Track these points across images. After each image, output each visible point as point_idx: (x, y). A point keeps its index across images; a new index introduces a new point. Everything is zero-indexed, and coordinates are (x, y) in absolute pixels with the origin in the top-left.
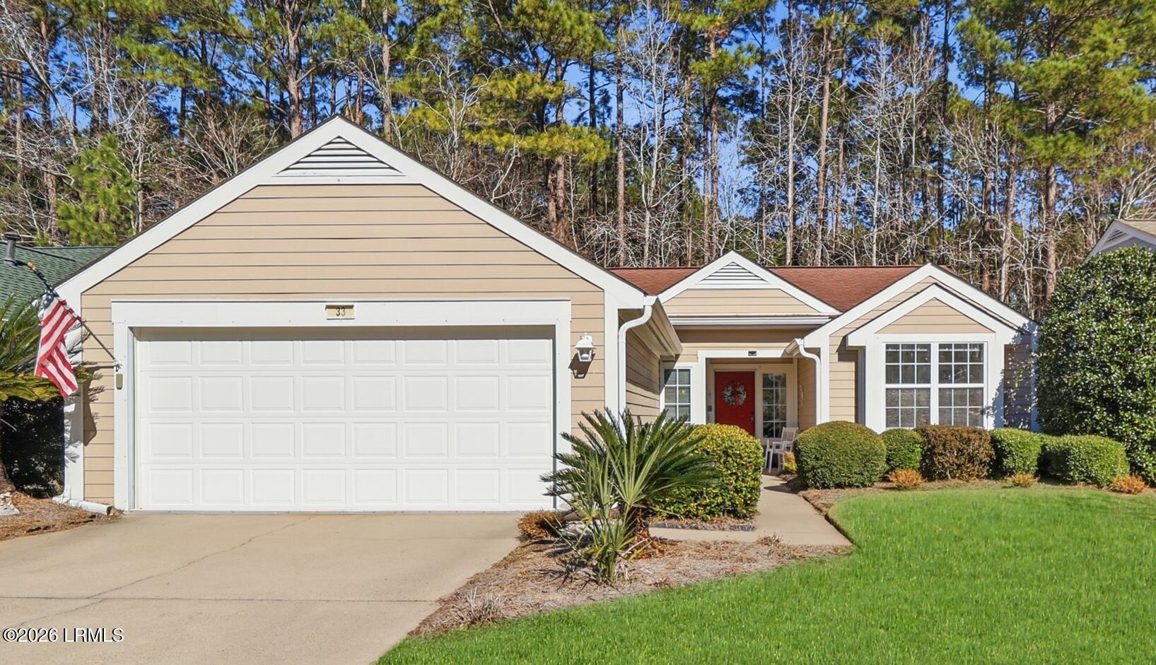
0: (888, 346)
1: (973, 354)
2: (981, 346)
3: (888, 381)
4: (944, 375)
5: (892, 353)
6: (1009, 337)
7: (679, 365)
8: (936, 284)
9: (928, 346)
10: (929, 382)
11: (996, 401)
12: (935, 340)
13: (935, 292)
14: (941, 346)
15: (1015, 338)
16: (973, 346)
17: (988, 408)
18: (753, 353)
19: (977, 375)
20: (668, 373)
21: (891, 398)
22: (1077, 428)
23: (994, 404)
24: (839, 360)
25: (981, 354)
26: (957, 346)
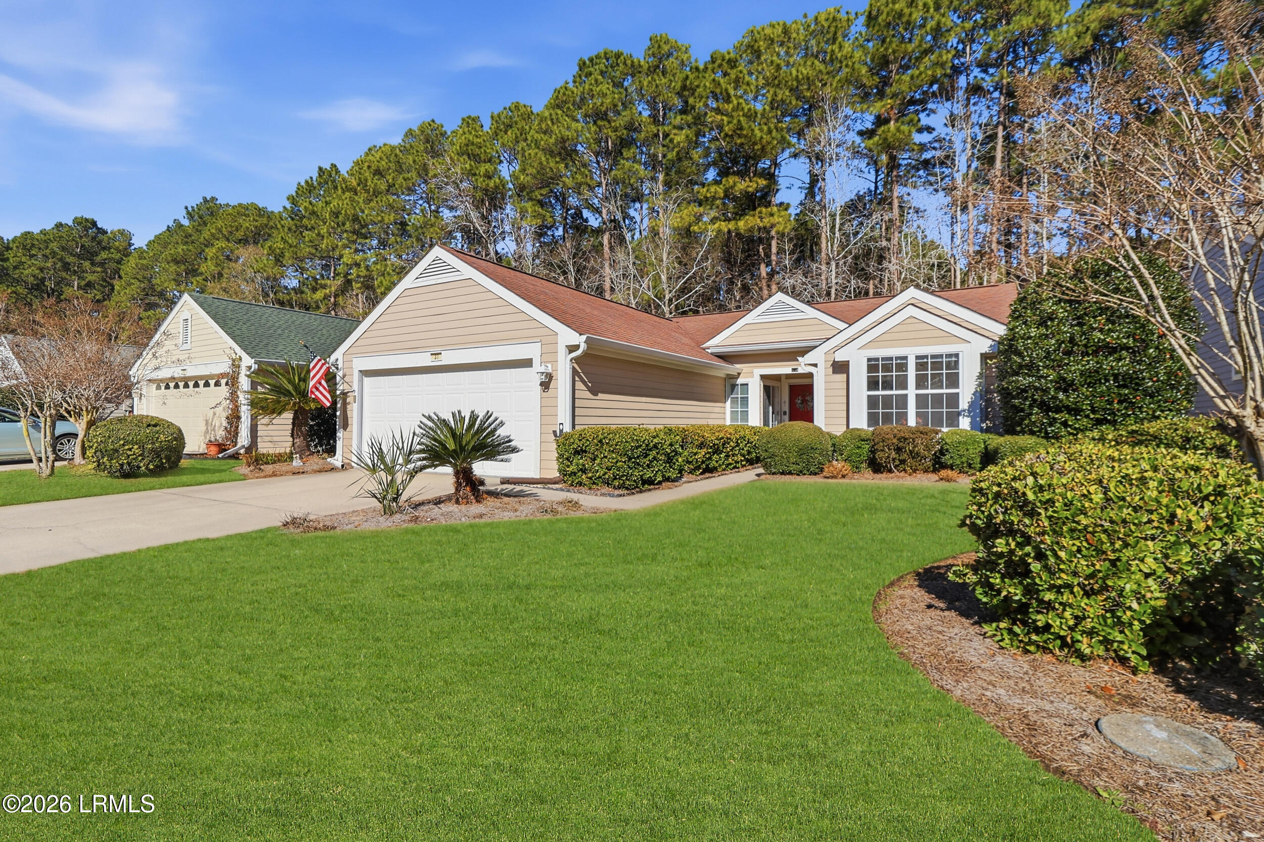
0: (869, 360)
1: (948, 363)
2: (957, 355)
3: (869, 389)
4: (921, 382)
5: (872, 365)
6: (985, 346)
7: (740, 381)
8: (912, 304)
9: (906, 358)
10: (906, 388)
11: (972, 405)
12: (912, 353)
13: (911, 311)
14: (917, 357)
15: (991, 346)
16: (950, 356)
17: (964, 411)
18: (794, 370)
19: (954, 381)
20: (734, 386)
21: (872, 402)
22: (1018, 429)
23: (970, 407)
24: (834, 373)
25: (957, 362)
26: (933, 357)
